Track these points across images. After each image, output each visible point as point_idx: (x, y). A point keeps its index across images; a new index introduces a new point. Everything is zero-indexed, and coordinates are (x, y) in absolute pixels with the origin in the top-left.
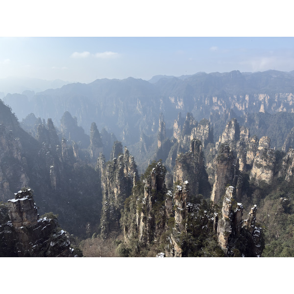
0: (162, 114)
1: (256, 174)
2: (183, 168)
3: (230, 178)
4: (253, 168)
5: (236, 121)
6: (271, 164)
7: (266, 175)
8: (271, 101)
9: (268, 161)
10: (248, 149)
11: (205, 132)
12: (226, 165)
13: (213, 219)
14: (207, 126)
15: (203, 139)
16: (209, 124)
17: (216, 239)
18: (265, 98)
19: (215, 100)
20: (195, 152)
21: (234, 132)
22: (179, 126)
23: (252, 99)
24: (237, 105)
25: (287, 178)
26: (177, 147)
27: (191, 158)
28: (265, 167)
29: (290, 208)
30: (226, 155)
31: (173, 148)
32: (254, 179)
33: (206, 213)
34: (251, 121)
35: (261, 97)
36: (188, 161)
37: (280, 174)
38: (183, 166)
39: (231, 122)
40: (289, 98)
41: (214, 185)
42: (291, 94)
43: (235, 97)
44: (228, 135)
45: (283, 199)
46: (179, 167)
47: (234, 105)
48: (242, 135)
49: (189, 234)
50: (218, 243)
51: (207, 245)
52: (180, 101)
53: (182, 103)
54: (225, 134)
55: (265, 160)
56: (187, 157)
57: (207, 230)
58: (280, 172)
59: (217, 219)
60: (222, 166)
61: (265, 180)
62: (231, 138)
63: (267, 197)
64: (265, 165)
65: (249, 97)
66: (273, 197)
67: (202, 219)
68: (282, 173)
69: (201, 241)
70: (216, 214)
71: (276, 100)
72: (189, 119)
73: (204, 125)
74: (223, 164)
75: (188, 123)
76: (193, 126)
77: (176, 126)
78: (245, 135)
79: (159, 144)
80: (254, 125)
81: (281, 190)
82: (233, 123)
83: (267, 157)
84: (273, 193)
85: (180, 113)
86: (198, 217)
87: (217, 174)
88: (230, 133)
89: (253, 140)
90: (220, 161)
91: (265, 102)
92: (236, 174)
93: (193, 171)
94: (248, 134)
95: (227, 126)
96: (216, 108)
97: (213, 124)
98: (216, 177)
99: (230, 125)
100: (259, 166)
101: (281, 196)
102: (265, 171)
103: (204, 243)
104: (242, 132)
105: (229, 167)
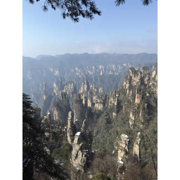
0: (45, 78)
1: (96, 107)
2: (57, 109)
3: (82, 111)
4: (95, 104)
5: (87, 81)
6: (102, 101)
7: (100, 107)
8: (105, 69)
9: (100, 99)
10: (94, 95)
11: (72, 87)
12: (79, 104)
13: (64, 130)
14: (72, 84)
15: (71, 92)
16: (73, 83)
17: (67, 140)
18: (102, 67)
19: (77, 69)
20: (64, 100)
21: (86, 86)
22: (57, 85)
23: (96, 68)
24: (89, 72)
25: (109, 107)
26: (56, 98)
27: (61, 103)
28: (100, 103)
29: (110, 121)
30: (78, 99)
31: (53, 99)
32: (95, 110)
33: (61, 128)
34: (96, 80)
35: (100, 67)
36: (60, 105)
37: (106, 106)
38: (57, 108)
39: (84, 81)
40: (114, 67)
41: (74, 116)
42: (114, 65)
43: (87, 67)
44: (84, 89)
45: (106, 117)
46: (55, 109)
47: (88, 72)
48: (91, 88)
49: (53, 141)
50: (68, 142)
51: (63, 145)
52: (56, 70)
53: (58, 71)
54: (82, 88)
55: (99, 99)
56: (59, 103)
57: (62, 137)
58: (106, 105)
59: (66, 129)
60: (77, 105)
61: (100, 110)
62: (86, 89)
63: (100, 117)
64: (99, 102)
65: (95, 67)
66: (102, 117)
67: (59, 131)
68: (107, 105)
69: (60, 143)
70: (65, 127)
71: (107, 69)
72: (62, 80)
73: (71, 83)
74: (78, 103)
75: (61, 83)
76: (65, 85)
77: (55, 85)
78: (92, 88)
79: (45, 97)
80: (98, 82)
81: (106, 113)
82: (85, 81)
83: (100, 98)
84: (102, 115)
85: (57, 78)
86: (57, 131)
87: (75, 109)
88: (84, 87)
89: (96, 90)
90: (76, 102)
91: (102, 70)
92: (85, 108)
93: (63, 110)
94: (94, 87)
95: (83, 83)
96: (78, 74)
97: (76, 83)
98: (75, 111)
99: (84, 83)
100: (97, 103)
101: (106, 116)
102: (100, 105)
103: (61, 143)
104: (91, 86)
105: (81, 105)
